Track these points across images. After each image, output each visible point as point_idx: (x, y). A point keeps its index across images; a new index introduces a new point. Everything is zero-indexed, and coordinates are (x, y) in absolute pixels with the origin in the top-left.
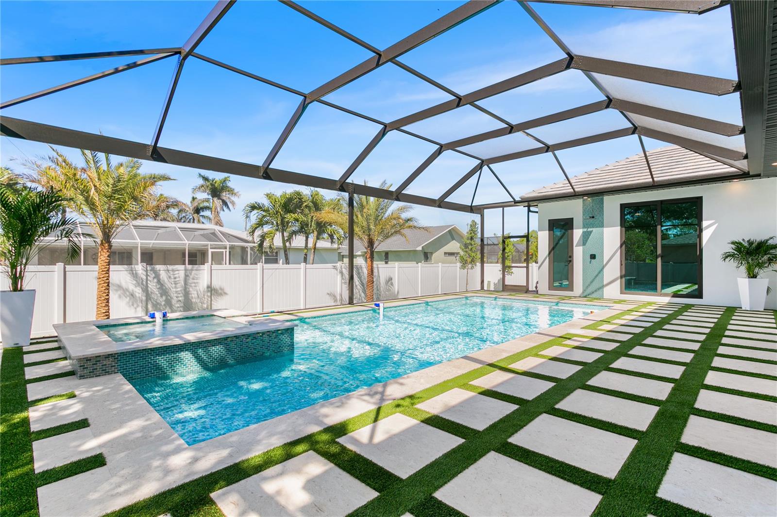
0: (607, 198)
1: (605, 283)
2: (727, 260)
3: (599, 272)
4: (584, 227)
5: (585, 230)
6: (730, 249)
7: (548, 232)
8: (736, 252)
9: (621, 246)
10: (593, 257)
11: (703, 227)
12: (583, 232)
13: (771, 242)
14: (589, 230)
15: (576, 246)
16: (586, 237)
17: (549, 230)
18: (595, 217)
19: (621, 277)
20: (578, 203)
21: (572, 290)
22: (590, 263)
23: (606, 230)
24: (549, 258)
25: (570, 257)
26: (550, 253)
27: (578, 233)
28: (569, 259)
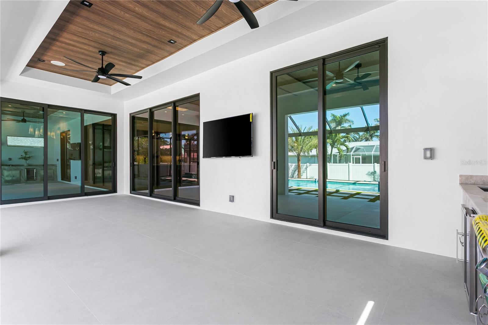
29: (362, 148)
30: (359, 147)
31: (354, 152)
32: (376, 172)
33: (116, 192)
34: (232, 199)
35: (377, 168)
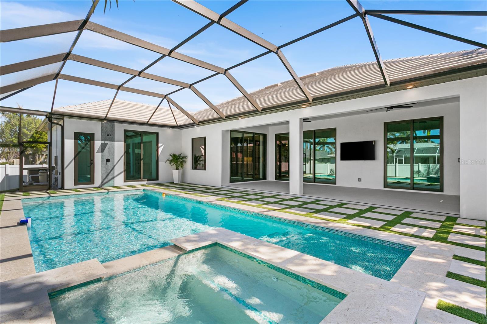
0: (116, 125)
1: (115, 175)
3: (112, 170)
4: (102, 140)
5: (103, 142)
7: (74, 140)
9: (124, 154)
10: (108, 160)
11: (159, 146)
12: (102, 144)
14: (106, 142)
15: (97, 153)
16: (103, 147)
17: (75, 140)
18: (110, 135)
19: (124, 171)
20: (99, 124)
21: (93, 183)
22: (106, 164)
23: (116, 144)
24: (75, 161)
25: (92, 160)
26: (75, 157)
27: (98, 144)
29: (403, 150)
30: (400, 150)
31: (396, 154)
32: (420, 171)
33: (266, 179)
34: (360, 180)
35: (421, 168)
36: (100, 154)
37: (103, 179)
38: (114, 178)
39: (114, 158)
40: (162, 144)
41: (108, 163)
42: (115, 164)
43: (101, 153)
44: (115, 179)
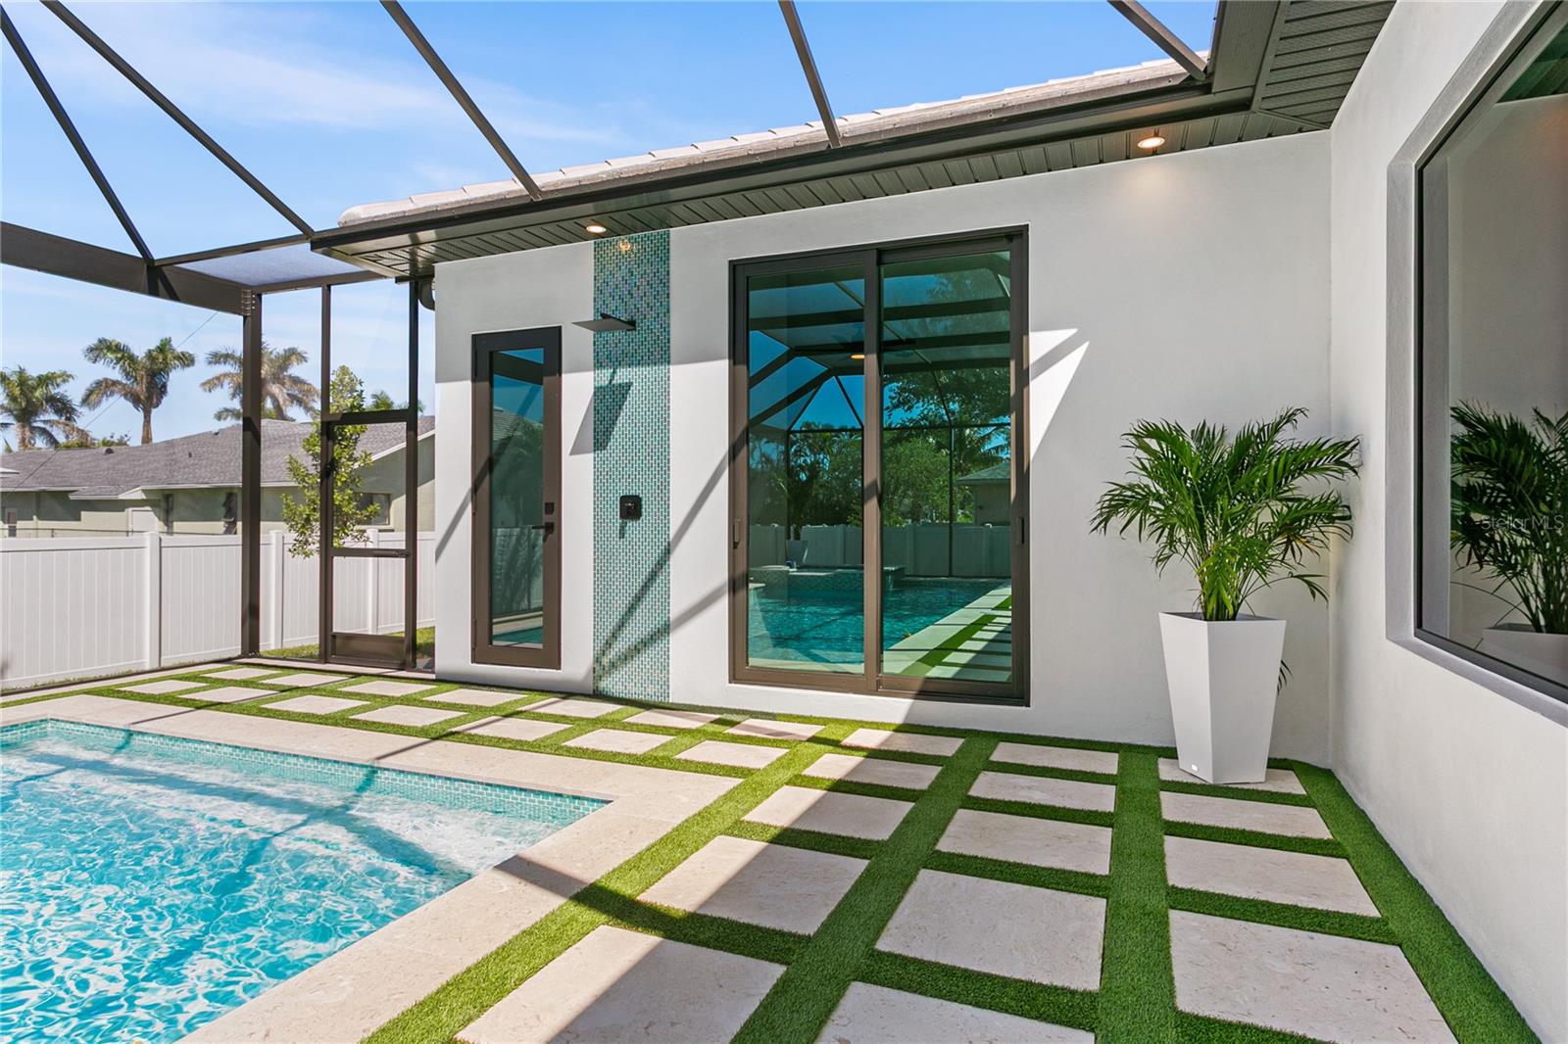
0: (680, 236)
1: (673, 614)
2: (1118, 521)
3: (653, 576)
4: (599, 364)
5: (605, 377)
6: (1127, 468)
7: (469, 385)
8: (1155, 487)
9: (731, 453)
10: (631, 508)
11: (1032, 361)
12: (597, 389)
13: (1286, 438)
14: (618, 373)
15: (571, 454)
16: (608, 404)
18: (640, 325)
19: (733, 587)
21: (556, 664)
22: (622, 535)
23: (679, 377)
24: (473, 511)
25: (550, 506)
26: (475, 489)
27: (578, 390)
28: (546, 518)
36: (588, 459)
37: (607, 633)
38: (665, 630)
39: (665, 486)
40: (1072, 332)
41: (629, 524)
42: (672, 533)
43: (592, 455)
44: (676, 639)
